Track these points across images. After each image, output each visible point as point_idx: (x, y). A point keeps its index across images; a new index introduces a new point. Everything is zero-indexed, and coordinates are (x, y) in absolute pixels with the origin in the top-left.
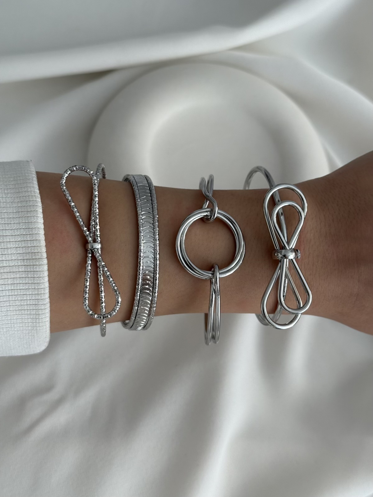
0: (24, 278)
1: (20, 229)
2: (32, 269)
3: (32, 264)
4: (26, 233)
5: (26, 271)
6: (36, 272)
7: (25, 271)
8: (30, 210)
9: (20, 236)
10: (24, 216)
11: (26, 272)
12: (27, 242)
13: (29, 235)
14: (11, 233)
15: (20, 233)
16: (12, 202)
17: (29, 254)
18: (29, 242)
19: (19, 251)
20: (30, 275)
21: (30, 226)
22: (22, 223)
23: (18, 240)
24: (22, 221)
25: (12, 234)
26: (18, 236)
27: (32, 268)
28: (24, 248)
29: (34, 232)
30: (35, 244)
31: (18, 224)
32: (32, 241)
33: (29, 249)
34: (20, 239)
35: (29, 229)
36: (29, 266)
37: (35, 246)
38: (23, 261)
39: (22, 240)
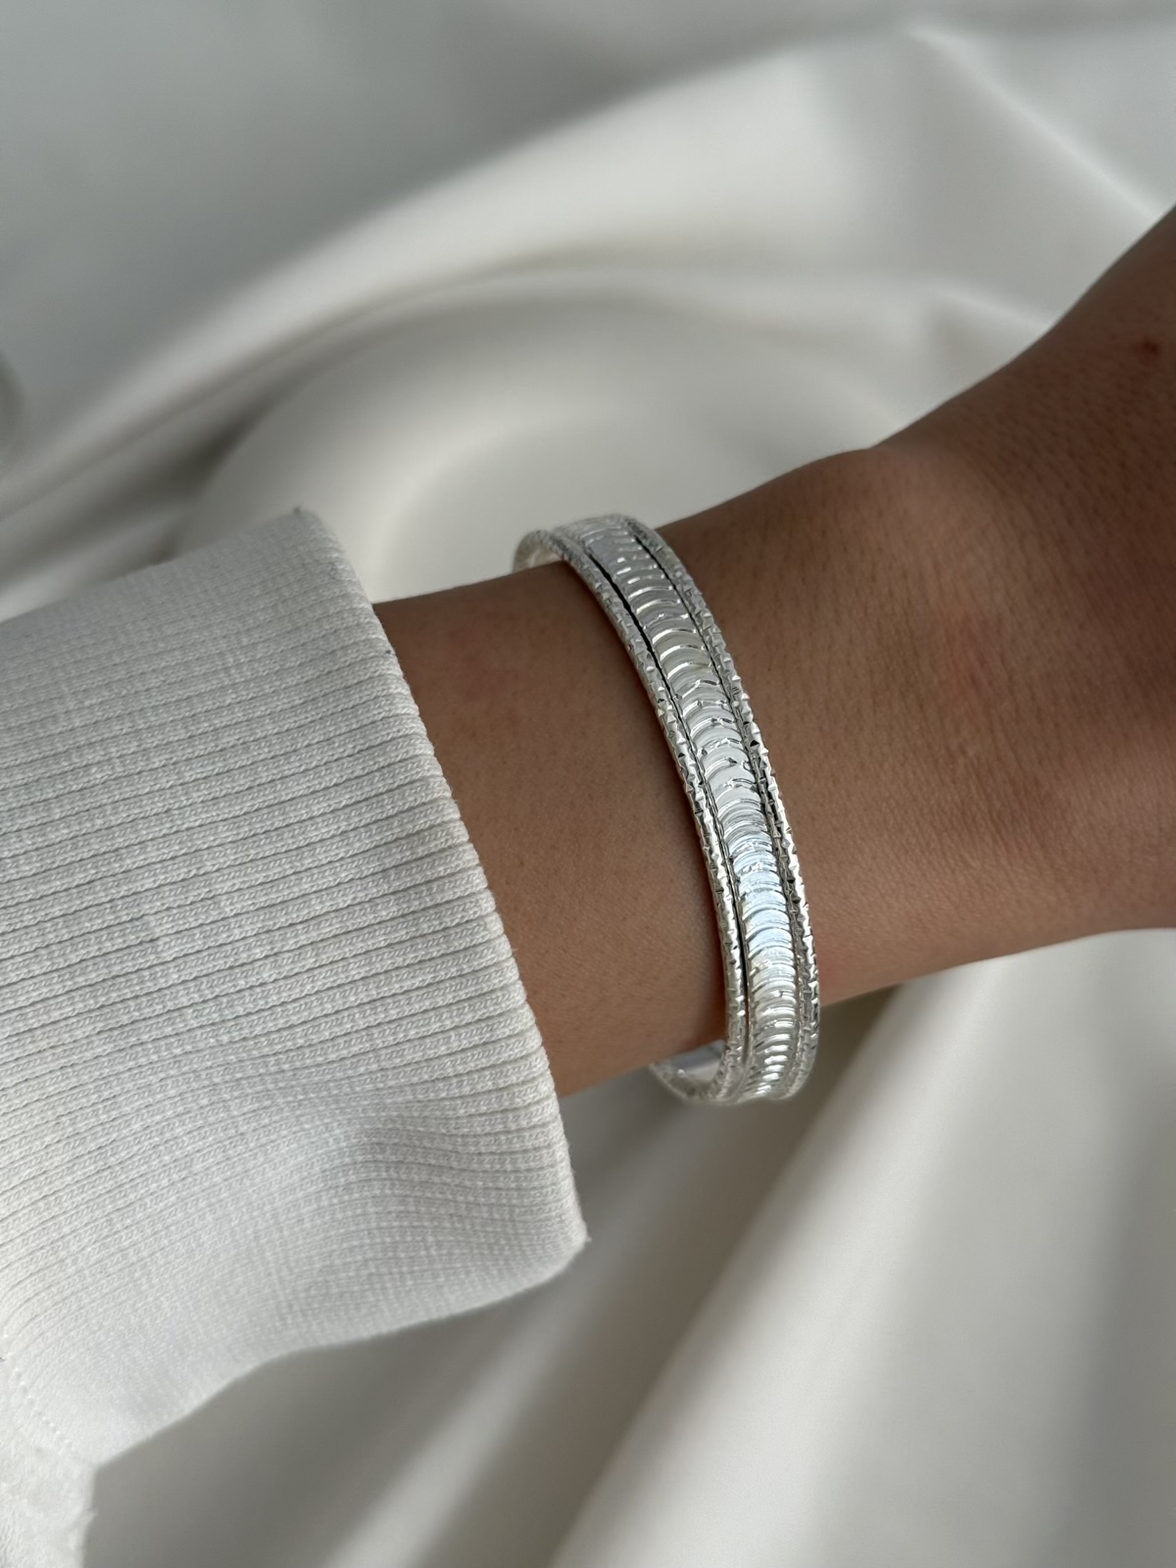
0: (408, 944)
1: (336, 760)
2: (428, 899)
3: (419, 879)
4: (363, 769)
5: (406, 912)
6: (447, 906)
7: (403, 916)
8: (356, 681)
9: (347, 787)
10: (339, 709)
11: (410, 918)
12: (378, 802)
13: (378, 774)
14: (309, 784)
15: (342, 777)
16: (277, 672)
17: (397, 844)
18: (385, 796)
19: (357, 845)
20: (425, 926)
21: (372, 737)
22: (339, 735)
23: (343, 803)
24: (335, 730)
25: (312, 790)
26: (338, 788)
27: (424, 894)
28: (374, 827)
29: (393, 755)
30: (412, 799)
31: (324, 743)
32: (397, 791)
33: (392, 823)
34: (347, 796)
35: (370, 752)
36: (411, 892)
37: (413, 808)
38: (384, 878)
39: (359, 798)
